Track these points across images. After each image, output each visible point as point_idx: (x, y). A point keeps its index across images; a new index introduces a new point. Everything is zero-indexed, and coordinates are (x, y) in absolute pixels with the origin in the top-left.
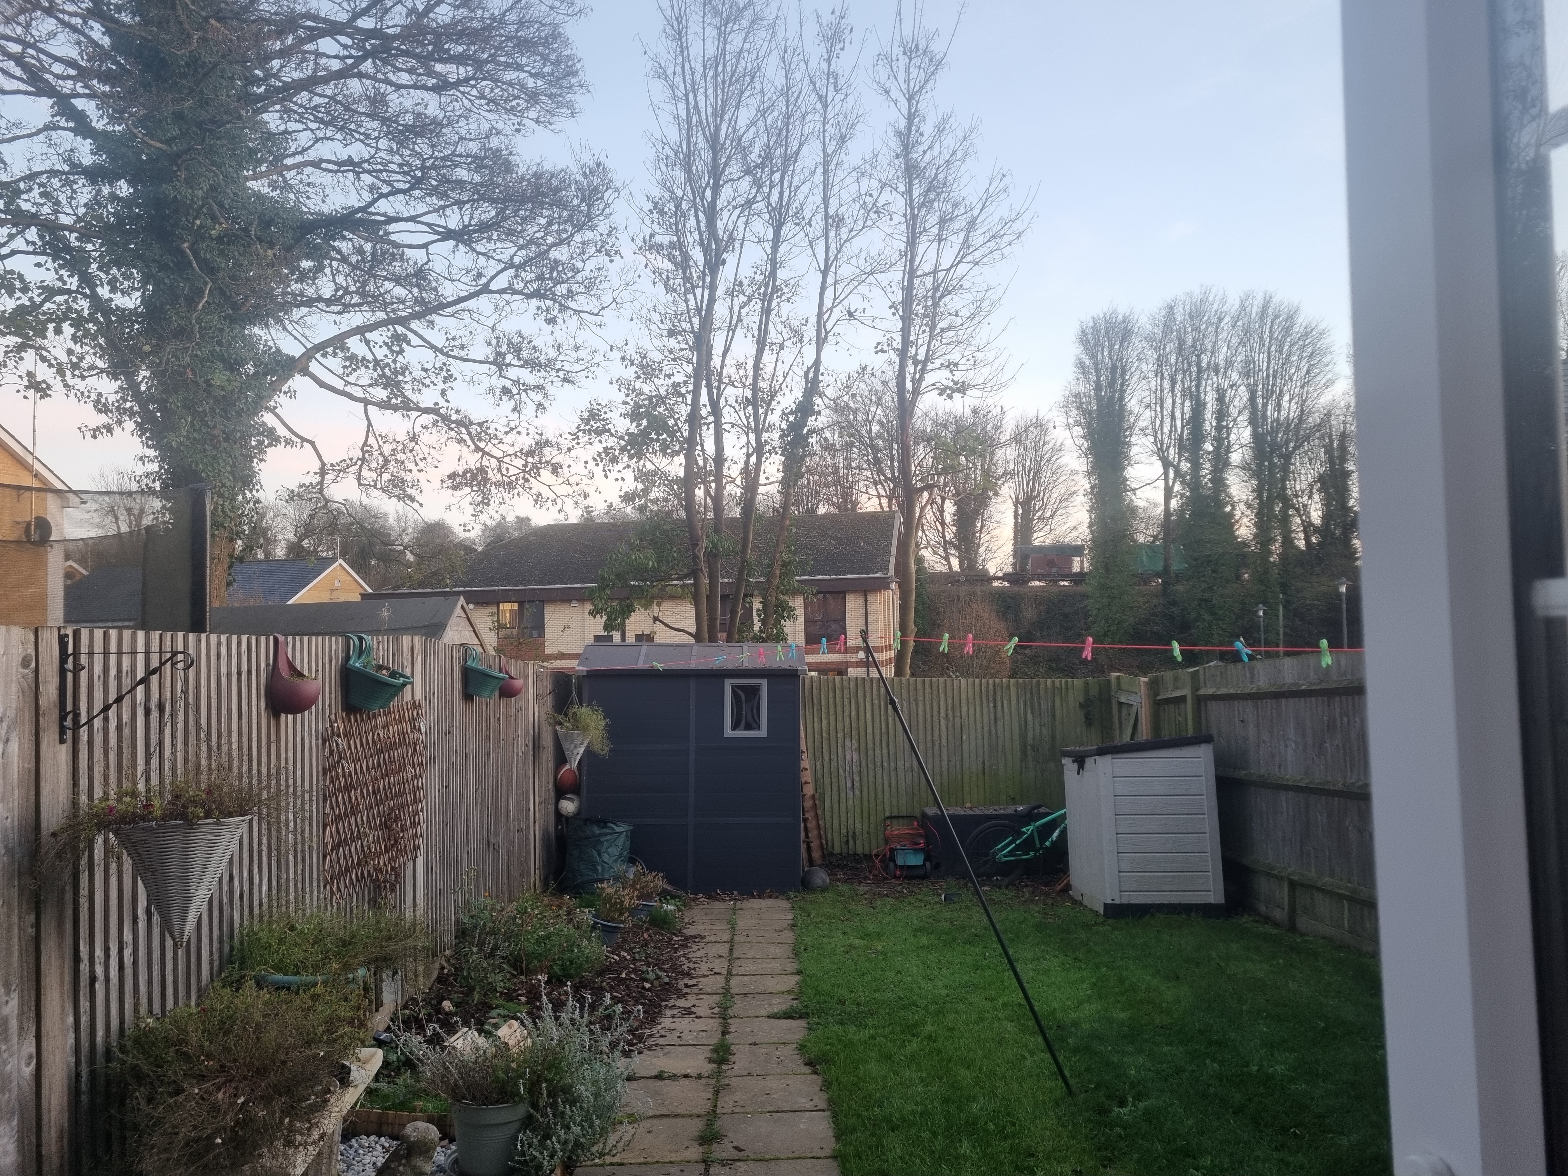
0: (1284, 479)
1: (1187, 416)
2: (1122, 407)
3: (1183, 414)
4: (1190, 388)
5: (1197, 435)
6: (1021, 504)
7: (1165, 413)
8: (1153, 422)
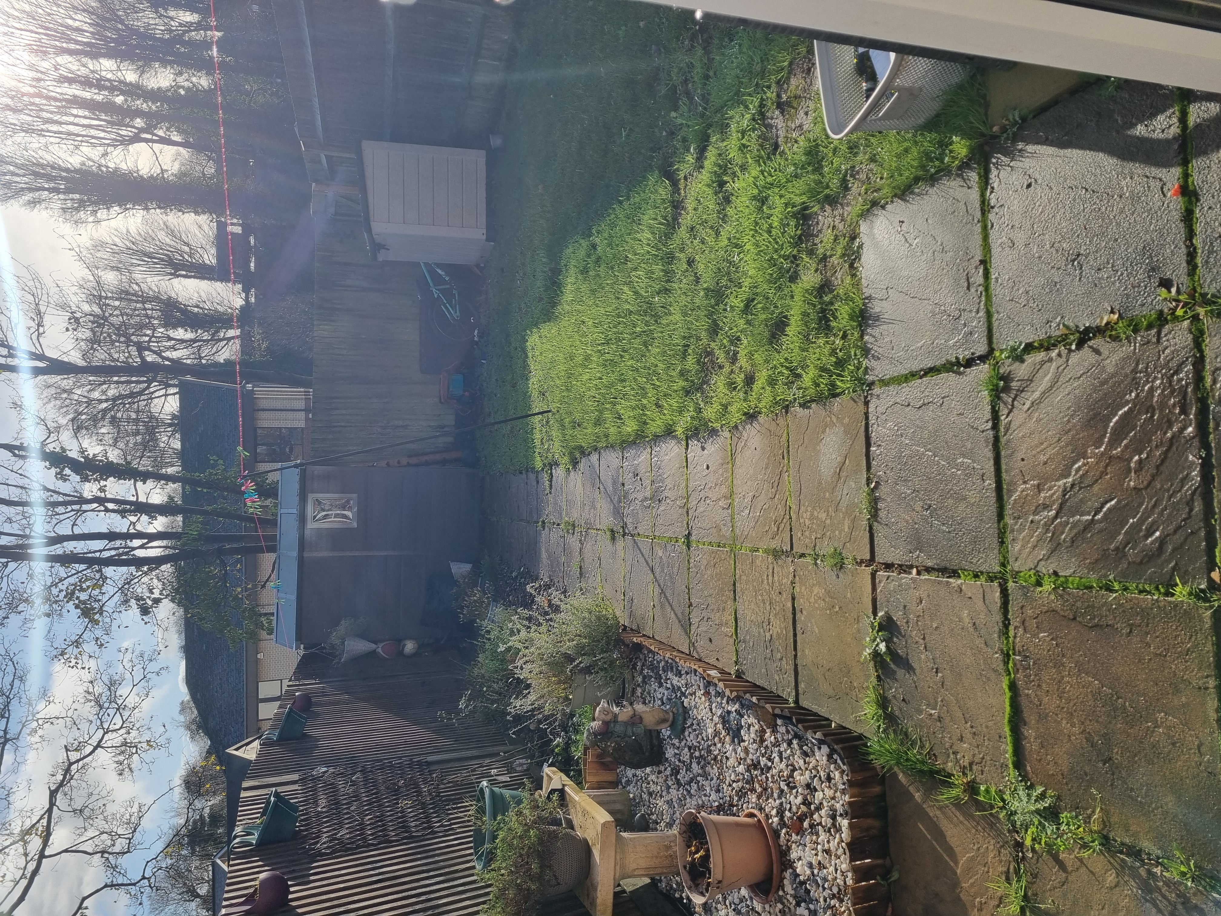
0: (153, 37)
1: (87, 113)
2: (76, 171)
3: (85, 117)
4: (58, 107)
5: (107, 107)
6: (176, 272)
7: (84, 133)
8: (93, 145)
